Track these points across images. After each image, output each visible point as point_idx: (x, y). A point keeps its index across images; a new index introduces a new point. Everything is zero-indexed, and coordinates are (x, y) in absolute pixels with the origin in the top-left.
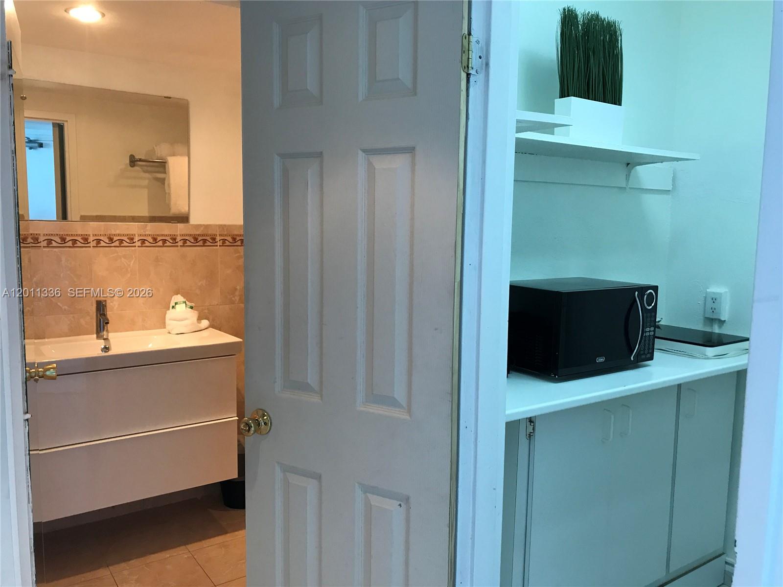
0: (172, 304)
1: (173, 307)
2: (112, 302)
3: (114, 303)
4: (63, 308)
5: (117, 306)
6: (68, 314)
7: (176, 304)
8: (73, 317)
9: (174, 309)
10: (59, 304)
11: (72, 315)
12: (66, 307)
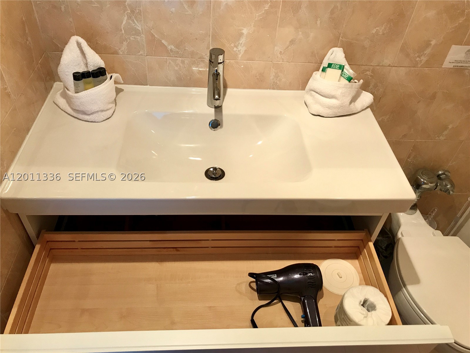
0: (325, 64)
1: (324, 70)
2: (237, 47)
3: (240, 48)
4: (169, 47)
5: (242, 52)
6: (176, 57)
7: (330, 66)
8: (183, 62)
9: (324, 73)
10: (163, 41)
11: (180, 59)
12: (173, 47)
